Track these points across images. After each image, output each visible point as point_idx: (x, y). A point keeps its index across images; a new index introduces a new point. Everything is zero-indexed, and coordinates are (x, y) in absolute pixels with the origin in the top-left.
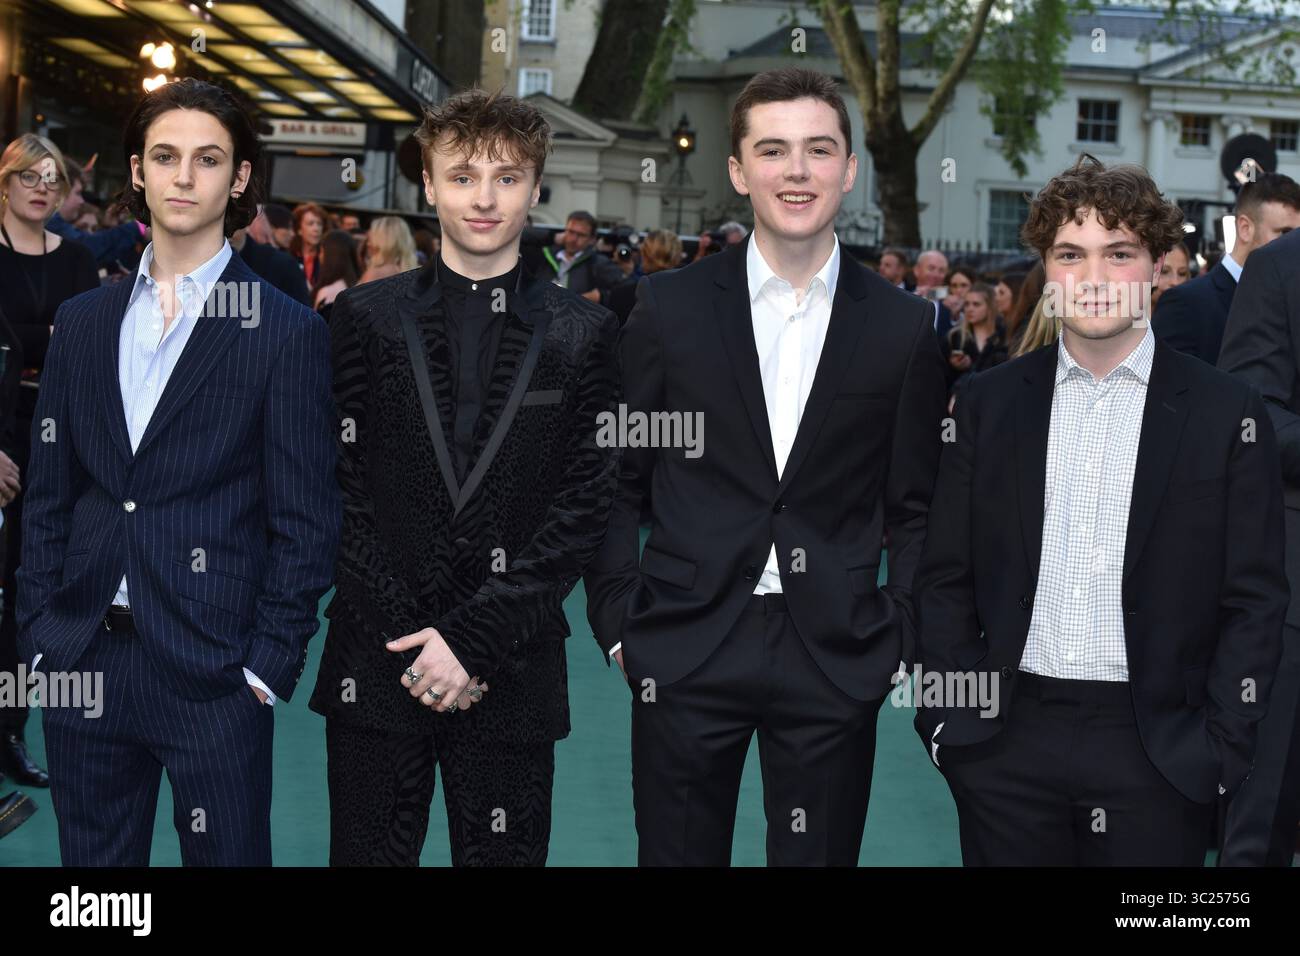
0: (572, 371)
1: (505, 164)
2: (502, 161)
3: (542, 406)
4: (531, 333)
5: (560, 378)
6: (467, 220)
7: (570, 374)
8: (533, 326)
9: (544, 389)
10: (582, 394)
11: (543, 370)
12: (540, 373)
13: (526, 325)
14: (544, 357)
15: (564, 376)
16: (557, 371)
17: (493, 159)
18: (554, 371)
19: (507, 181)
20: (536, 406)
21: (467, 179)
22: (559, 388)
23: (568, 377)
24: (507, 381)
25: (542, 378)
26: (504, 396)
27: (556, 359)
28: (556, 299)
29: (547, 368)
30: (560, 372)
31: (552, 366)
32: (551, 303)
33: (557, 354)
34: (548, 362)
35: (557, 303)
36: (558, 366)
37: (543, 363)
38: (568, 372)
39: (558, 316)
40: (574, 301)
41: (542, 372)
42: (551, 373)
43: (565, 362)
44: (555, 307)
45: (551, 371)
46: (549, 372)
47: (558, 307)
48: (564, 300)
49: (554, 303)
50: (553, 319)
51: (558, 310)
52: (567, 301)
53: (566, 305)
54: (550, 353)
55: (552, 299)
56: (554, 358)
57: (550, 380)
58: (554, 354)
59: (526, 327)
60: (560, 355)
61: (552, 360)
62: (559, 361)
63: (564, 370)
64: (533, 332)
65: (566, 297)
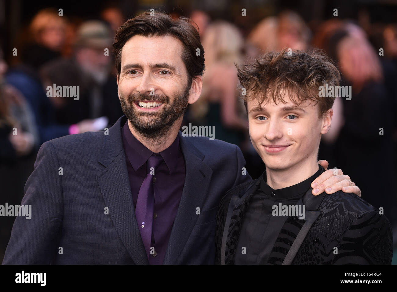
1: (287, 106)
2: (285, 103)
4: (300, 227)
6: (264, 146)
7: (323, 260)
8: (304, 222)
11: (304, 255)
16: (314, 257)
17: (277, 102)
19: (292, 117)
21: (264, 117)
27: (315, 248)
28: (332, 202)
29: (307, 254)
30: (316, 258)
31: (311, 253)
32: (326, 205)
33: (317, 244)
34: (309, 250)
35: (331, 205)
36: (315, 253)
37: (305, 251)
38: (322, 258)
39: (326, 215)
40: (343, 204)
41: (303, 257)
42: (309, 258)
43: (321, 251)
44: (327, 208)
45: (310, 257)
46: (308, 257)
47: (329, 208)
48: (337, 203)
49: (328, 206)
50: (322, 217)
51: (329, 210)
52: (338, 204)
53: (336, 207)
54: (312, 243)
55: (328, 202)
56: (313, 247)
57: (307, 263)
58: (314, 245)
59: (299, 222)
60: (319, 245)
61: (312, 249)
62: (317, 250)
63: (319, 257)
64: (302, 226)
65: (340, 201)
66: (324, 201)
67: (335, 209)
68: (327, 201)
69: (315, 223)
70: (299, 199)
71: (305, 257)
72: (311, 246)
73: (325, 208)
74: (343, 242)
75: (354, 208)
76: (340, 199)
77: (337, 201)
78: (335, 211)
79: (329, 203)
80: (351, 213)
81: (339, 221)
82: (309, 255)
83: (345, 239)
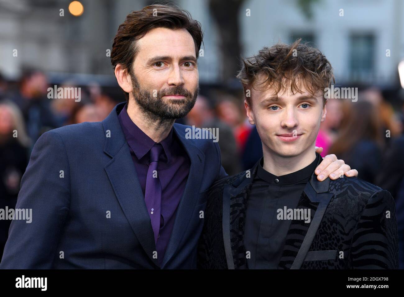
0: (344, 237)
2: (301, 92)
3: (320, 262)
4: (315, 209)
5: (335, 241)
6: (279, 135)
7: (343, 239)
8: (317, 204)
9: (324, 249)
10: (353, 253)
11: (323, 236)
12: (320, 238)
13: (312, 203)
14: (324, 226)
15: (338, 241)
16: (333, 237)
18: (331, 236)
19: (305, 106)
20: (317, 262)
21: (277, 107)
22: (335, 249)
23: (341, 241)
24: (296, 244)
25: (322, 242)
26: (294, 254)
27: (333, 228)
28: (339, 184)
29: (326, 235)
30: (336, 237)
31: (330, 233)
32: (335, 188)
33: (334, 225)
34: (327, 230)
35: (340, 187)
36: (334, 233)
37: (323, 231)
38: (342, 238)
39: (338, 196)
40: (352, 185)
41: (322, 237)
42: (329, 238)
43: (339, 230)
44: (337, 190)
45: (329, 236)
46: (327, 237)
47: (339, 190)
48: (345, 185)
49: (337, 188)
50: (334, 199)
51: (339, 192)
52: (347, 186)
53: (346, 188)
54: (329, 224)
55: (336, 185)
56: (332, 227)
57: (327, 243)
58: (332, 225)
59: (312, 205)
60: (336, 225)
61: (330, 229)
62: (335, 229)
63: (338, 236)
64: (317, 208)
65: (347, 183)
66: (331, 184)
67: (346, 191)
68: (334, 183)
69: (329, 205)
70: (306, 184)
71: (324, 237)
72: (328, 226)
73: (335, 190)
74: (361, 221)
75: (365, 188)
76: (347, 181)
77: (344, 183)
78: (346, 192)
79: (338, 186)
80: (364, 193)
81: (353, 201)
82: (328, 235)
83: (363, 218)
